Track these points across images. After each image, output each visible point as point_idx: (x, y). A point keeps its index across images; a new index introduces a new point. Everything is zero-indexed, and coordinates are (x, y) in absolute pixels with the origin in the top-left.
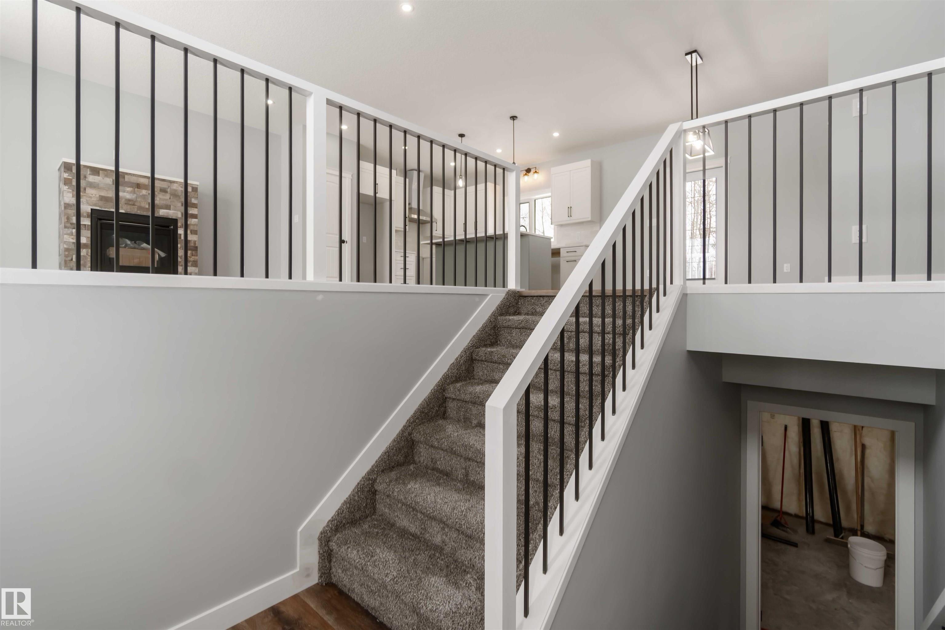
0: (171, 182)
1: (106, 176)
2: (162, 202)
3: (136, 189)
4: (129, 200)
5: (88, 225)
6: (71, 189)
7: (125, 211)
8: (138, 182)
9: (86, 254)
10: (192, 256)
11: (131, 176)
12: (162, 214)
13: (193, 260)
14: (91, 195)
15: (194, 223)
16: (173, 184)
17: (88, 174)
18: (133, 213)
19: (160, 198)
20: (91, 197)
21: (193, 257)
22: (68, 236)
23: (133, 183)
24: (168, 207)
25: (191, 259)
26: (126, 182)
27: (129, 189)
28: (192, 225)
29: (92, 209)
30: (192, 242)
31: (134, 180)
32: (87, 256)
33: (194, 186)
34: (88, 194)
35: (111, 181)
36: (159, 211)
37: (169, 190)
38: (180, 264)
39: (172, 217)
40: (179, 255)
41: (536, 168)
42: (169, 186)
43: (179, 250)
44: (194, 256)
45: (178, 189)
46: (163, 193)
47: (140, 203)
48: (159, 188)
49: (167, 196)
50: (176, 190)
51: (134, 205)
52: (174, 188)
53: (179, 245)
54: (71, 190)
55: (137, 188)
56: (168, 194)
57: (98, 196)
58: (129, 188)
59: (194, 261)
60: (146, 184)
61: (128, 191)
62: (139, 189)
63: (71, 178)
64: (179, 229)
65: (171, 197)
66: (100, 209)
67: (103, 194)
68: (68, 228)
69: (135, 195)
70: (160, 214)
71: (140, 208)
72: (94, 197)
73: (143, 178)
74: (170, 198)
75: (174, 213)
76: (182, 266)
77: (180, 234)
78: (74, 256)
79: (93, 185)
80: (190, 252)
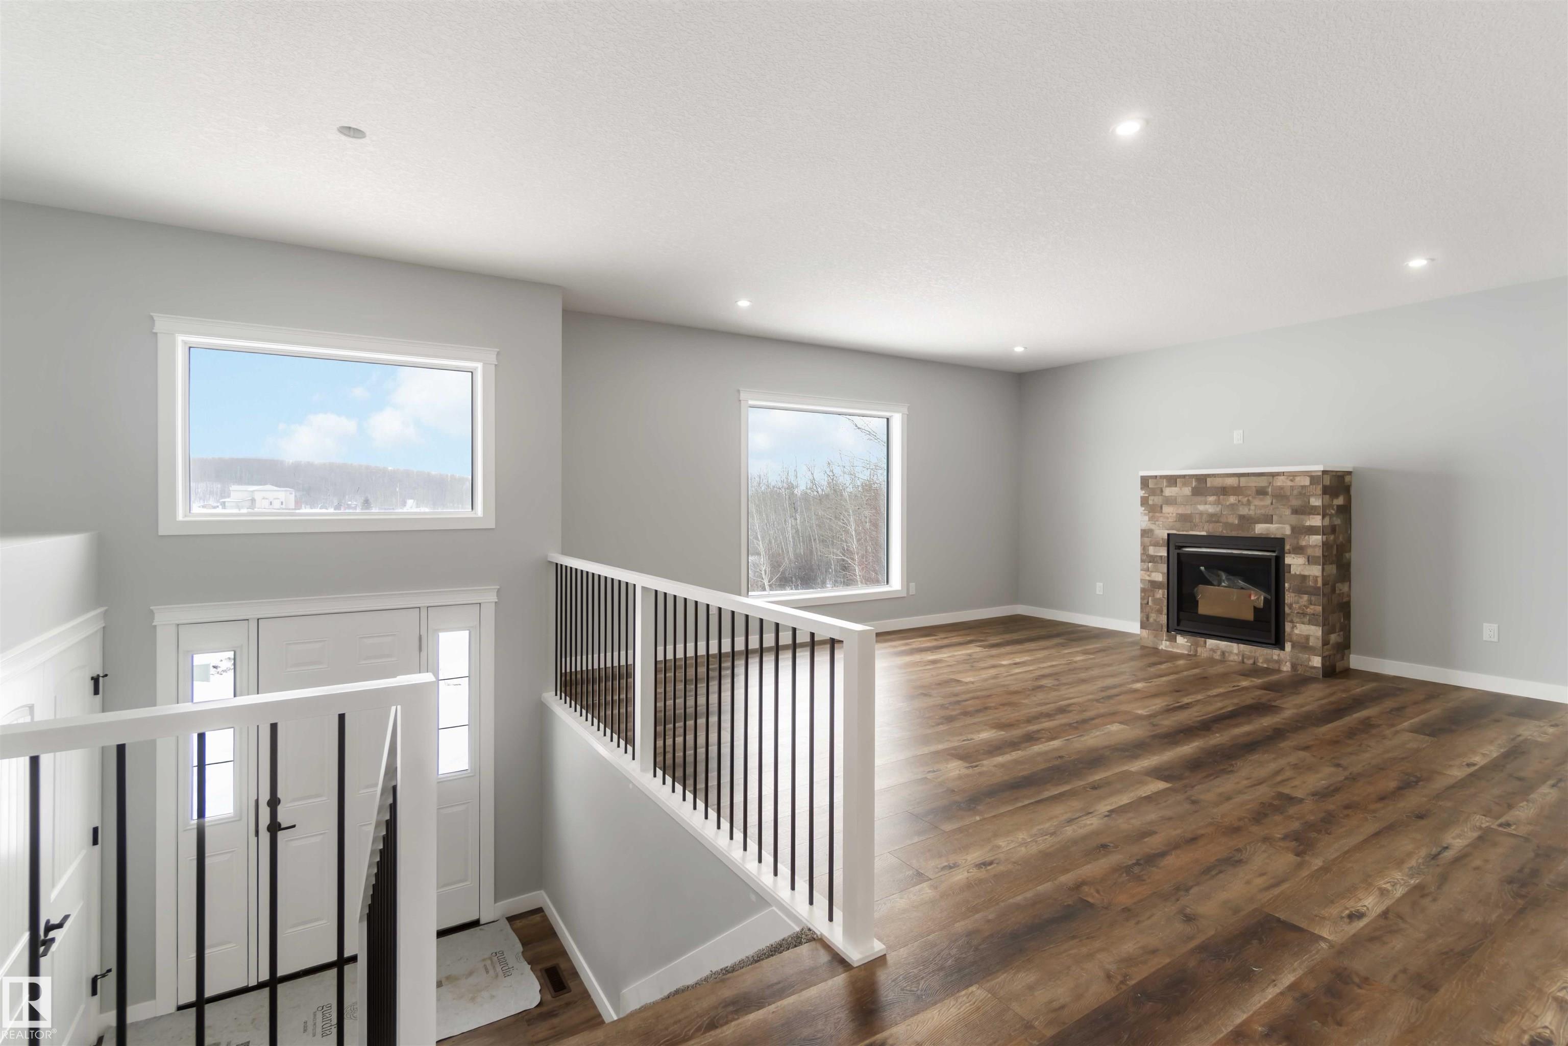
0: (1273, 475)
1: (1185, 485)
2: (1259, 512)
3: (1221, 497)
4: (1212, 515)
5: (1164, 556)
6: (1147, 511)
7: (1207, 532)
8: (1224, 486)
9: (1161, 596)
10: (1311, 604)
11: (1215, 477)
12: (1259, 532)
13: (1312, 612)
14: (1166, 515)
15: (1314, 544)
16: (1277, 477)
17: (1165, 486)
18: (1218, 534)
19: (1255, 505)
20: (1168, 518)
21: (1312, 607)
22: (1144, 572)
23: (1218, 488)
24: (1269, 519)
25: (1308, 609)
26: (1209, 487)
27: (1211, 499)
28: (1311, 546)
29: (1169, 535)
30: (1311, 578)
31: (1218, 482)
32: (1164, 599)
33: (1313, 474)
34: (1164, 514)
35: (1190, 490)
36: (1255, 526)
37: (1270, 490)
38: (1289, 619)
39: (1275, 534)
40: (1286, 602)
42: (1270, 483)
43: (1287, 593)
44: (1315, 605)
45: (1284, 484)
46: (1261, 496)
47: (1227, 518)
48: (1254, 489)
49: (1268, 501)
50: (1281, 488)
51: (1218, 522)
52: (1279, 484)
53: (1287, 585)
54: (1147, 512)
55: (1224, 495)
56: (1268, 497)
57: (1174, 515)
58: (1212, 497)
59: (1314, 615)
60: (1236, 486)
61: (1210, 501)
62: (1225, 497)
63: (1147, 495)
64: (1286, 555)
65: (1274, 501)
66: (1178, 533)
67: (1181, 510)
68: (1144, 562)
69: (1220, 506)
70: (1256, 532)
71: (1227, 525)
72: (1171, 517)
73: (1230, 477)
74: (1272, 504)
75: (1278, 529)
76: (1292, 622)
77: (1290, 566)
78: (1150, 598)
79: (1170, 501)
80: (1306, 597)
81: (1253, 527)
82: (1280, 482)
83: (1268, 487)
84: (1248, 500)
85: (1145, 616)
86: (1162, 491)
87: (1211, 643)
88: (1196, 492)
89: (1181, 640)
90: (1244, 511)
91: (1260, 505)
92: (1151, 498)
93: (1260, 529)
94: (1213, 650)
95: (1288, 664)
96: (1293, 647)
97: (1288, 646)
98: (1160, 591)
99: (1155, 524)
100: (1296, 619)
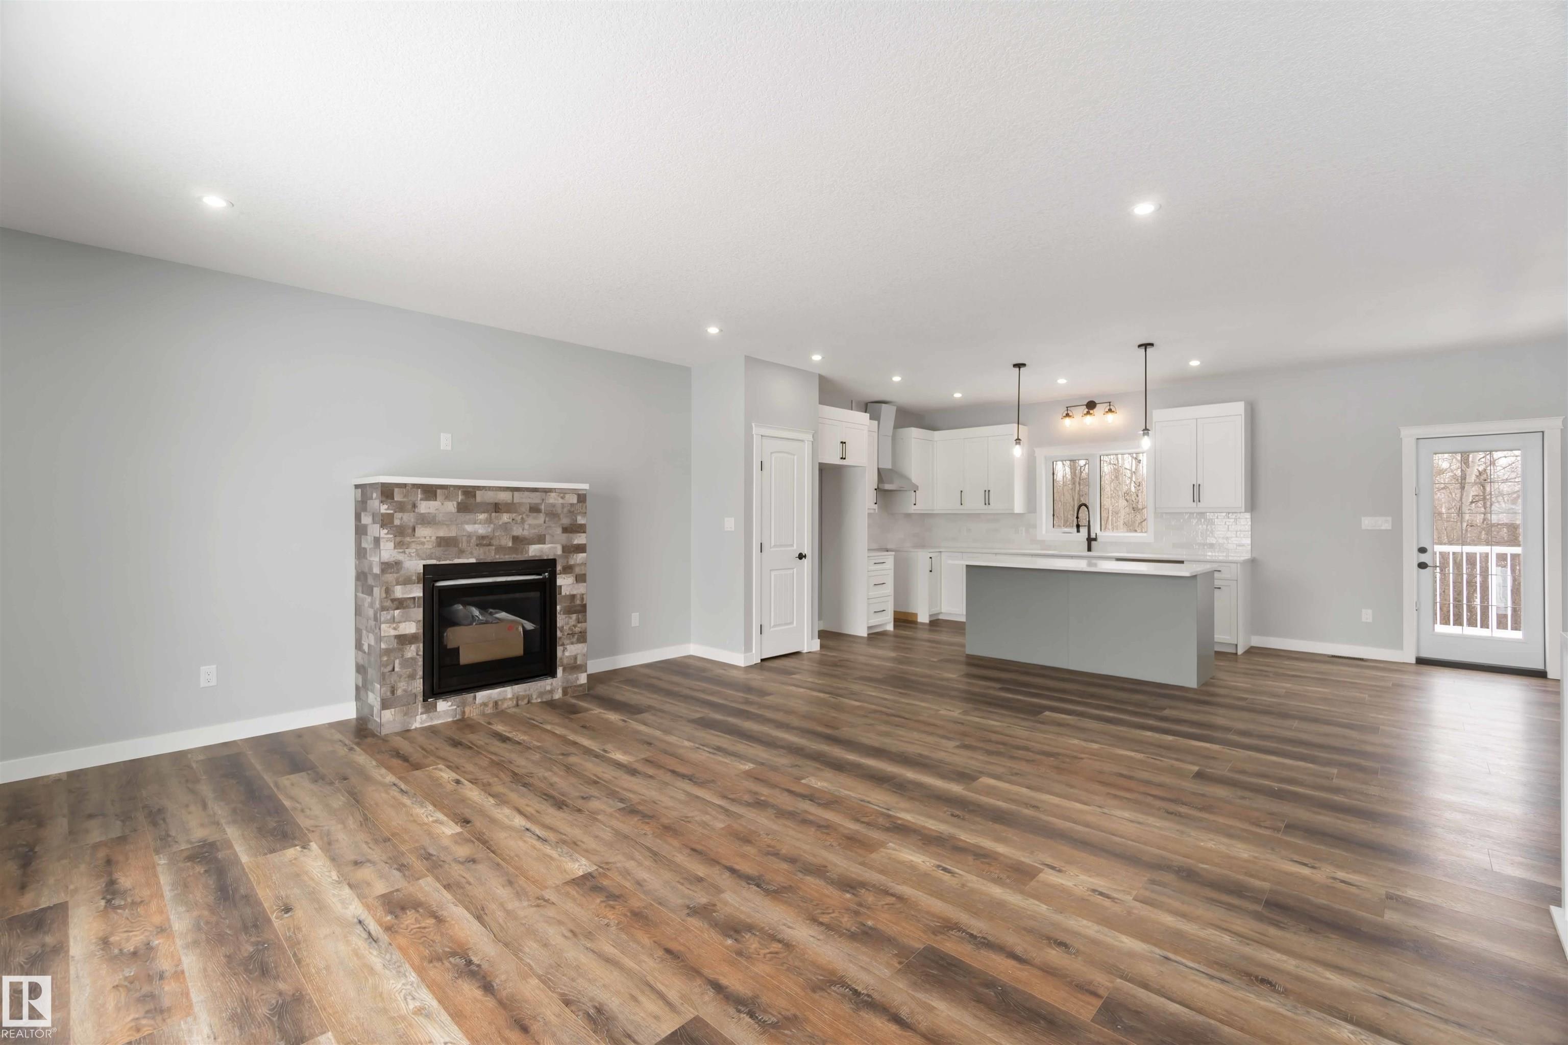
0: (547, 491)
1: (447, 498)
2: (533, 531)
3: (494, 514)
4: (483, 537)
5: (419, 598)
6: (391, 534)
7: (477, 560)
8: (496, 502)
9: (415, 654)
10: (579, 622)
11: (486, 490)
12: (533, 554)
13: (579, 630)
14: (423, 540)
15: (581, 562)
16: (549, 494)
17: (419, 499)
18: (489, 560)
19: (530, 525)
20: (423, 543)
21: (579, 625)
22: (388, 625)
23: (489, 504)
24: (541, 540)
25: (577, 628)
26: (478, 503)
27: (482, 516)
28: (578, 565)
29: (424, 566)
30: (578, 597)
31: (490, 497)
32: (418, 657)
33: (580, 493)
34: (419, 538)
35: (455, 506)
36: (528, 547)
37: (543, 507)
38: (561, 643)
39: (548, 556)
40: (558, 625)
41: (1110, 403)
42: (543, 500)
43: (558, 616)
44: (581, 622)
45: (556, 502)
46: (535, 514)
47: (499, 539)
48: (528, 506)
49: (541, 518)
50: (553, 506)
51: (490, 545)
52: (551, 501)
53: (558, 608)
54: (392, 536)
55: (496, 512)
56: (541, 514)
57: (434, 538)
58: (483, 515)
59: (581, 632)
60: (509, 502)
61: (481, 519)
62: (497, 514)
63: (392, 512)
64: (558, 576)
65: (547, 519)
66: (438, 563)
67: (443, 532)
68: (388, 610)
69: (492, 526)
70: (530, 555)
71: (500, 549)
72: (427, 541)
73: (504, 491)
74: (545, 522)
75: (550, 549)
76: (563, 645)
77: (561, 587)
78: (397, 662)
79: (426, 520)
80: (574, 616)
81: (527, 549)
82: (552, 499)
83: (541, 504)
84: (522, 518)
85: (389, 689)
86: (414, 506)
87: (482, 696)
88: (463, 508)
89: (443, 706)
90: (517, 531)
91: (531, 525)
92: (398, 515)
93: (534, 551)
94: (485, 704)
95: (560, 691)
96: (564, 670)
97: (560, 671)
98: (413, 647)
99: (404, 552)
100: (566, 642)
